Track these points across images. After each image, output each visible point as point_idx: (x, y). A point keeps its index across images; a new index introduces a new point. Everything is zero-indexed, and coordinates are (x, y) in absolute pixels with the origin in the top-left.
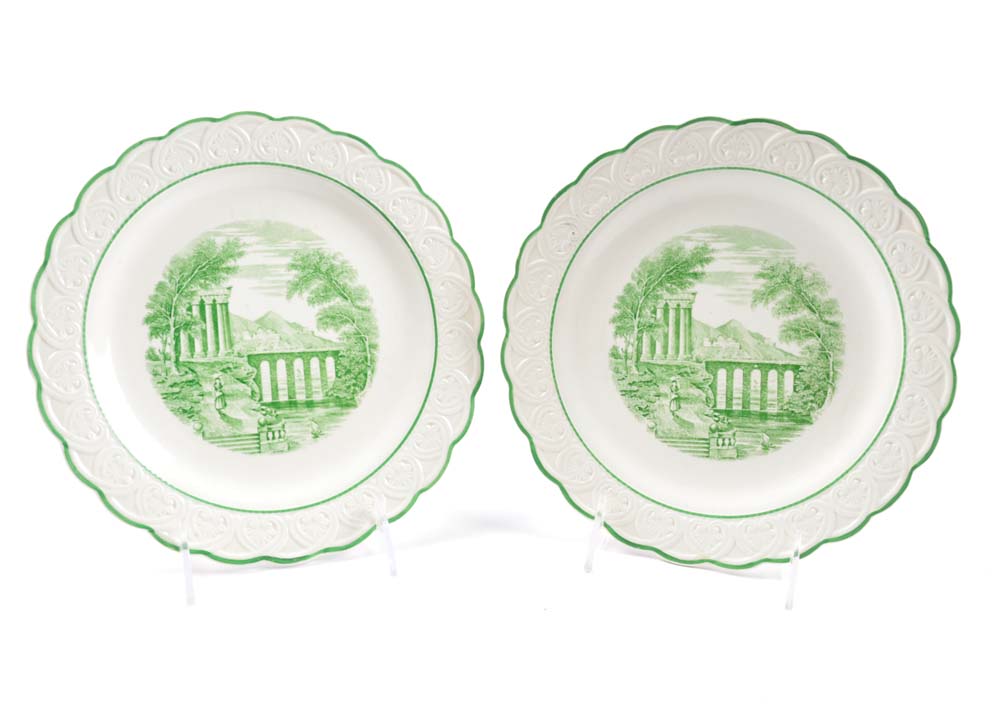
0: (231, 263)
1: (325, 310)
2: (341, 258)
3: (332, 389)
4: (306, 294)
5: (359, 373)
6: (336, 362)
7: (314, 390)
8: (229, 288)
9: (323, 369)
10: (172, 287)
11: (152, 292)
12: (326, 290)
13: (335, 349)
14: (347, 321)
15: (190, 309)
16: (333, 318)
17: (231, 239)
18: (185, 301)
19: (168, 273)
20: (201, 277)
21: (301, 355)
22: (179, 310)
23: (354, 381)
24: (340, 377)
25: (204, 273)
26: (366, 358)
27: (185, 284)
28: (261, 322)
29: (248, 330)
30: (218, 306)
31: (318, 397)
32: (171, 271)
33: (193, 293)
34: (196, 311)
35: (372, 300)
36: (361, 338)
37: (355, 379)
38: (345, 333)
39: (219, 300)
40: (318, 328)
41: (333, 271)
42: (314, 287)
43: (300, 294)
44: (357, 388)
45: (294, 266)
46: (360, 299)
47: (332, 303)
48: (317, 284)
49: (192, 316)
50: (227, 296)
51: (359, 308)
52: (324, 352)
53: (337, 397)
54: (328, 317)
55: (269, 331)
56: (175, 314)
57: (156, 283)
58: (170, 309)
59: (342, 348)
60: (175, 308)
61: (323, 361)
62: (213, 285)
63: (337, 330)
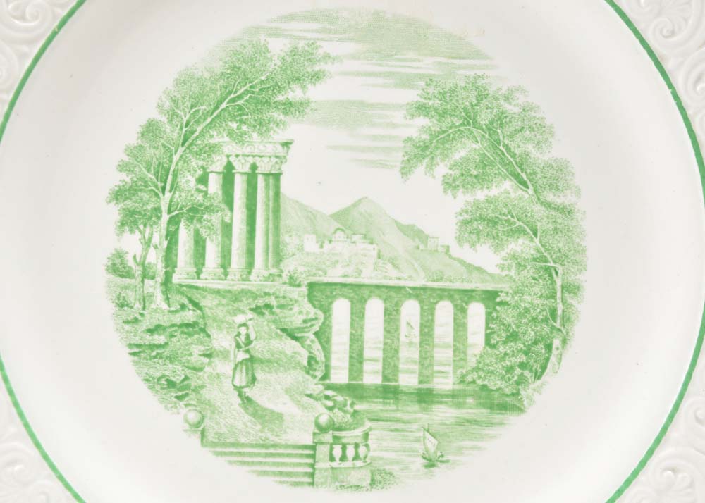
0: (295, 93)
1: (476, 204)
2: (521, 99)
3: (477, 369)
4: (442, 169)
5: (535, 343)
6: (488, 314)
7: (436, 368)
8: (286, 144)
9: (460, 326)
10: (172, 133)
11: (133, 140)
12: (484, 163)
13: (490, 287)
14: (521, 231)
15: (203, 180)
16: (493, 222)
17: (301, 44)
18: (195, 163)
19: (168, 104)
20: (233, 118)
21: (418, 293)
22: (182, 181)
23: (523, 358)
24: (493, 347)
25: (240, 108)
26: (553, 312)
27: (199, 129)
28: (344, 220)
29: (315, 232)
30: (260, 180)
31: (445, 383)
32: (175, 102)
33: (213, 149)
34: (214, 185)
35: (578, 192)
36: (547, 269)
37: (526, 353)
38: (514, 257)
39: (264, 166)
40: (460, 240)
41: (501, 126)
42: (459, 154)
43: (432, 165)
44: (527, 373)
45: (421, 109)
46: (554, 187)
47: (494, 192)
48: (466, 149)
49: (206, 193)
50: (281, 159)
51: (548, 205)
52: (465, 291)
53: (484, 386)
54: (481, 218)
55: (356, 238)
56: (174, 187)
57: (144, 122)
58: (165, 176)
59: (505, 286)
60: (175, 176)
61: (461, 310)
62: (255, 135)
63: (498, 247)
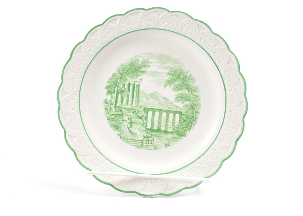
0: (144, 69)
1: (179, 94)
2: (190, 73)
3: (177, 127)
4: (173, 86)
5: (189, 123)
6: (180, 116)
7: (168, 127)
8: (141, 79)
9: (174, 118)
10: (119, 76)
11: (111, 77)
12: (181, 86)
13: (181, 111)
14: (188, 100)
15: (124, 86)
16: (182, 98)
17: (145, 59)
18: (123, 82)
19: (118, 70)
20: (131, 73)
21: (166, 111)
22: (120, 85)
23: (186, 126)
24: (181, 123)
25: (132, 72)
26: (193, 117)
27: (124, 75)
28: (152, 95)
29: (146, 97)
30: (136, 86)
31: (170, 130)
32: (119, 69)
33: (126, 79)
34: (126, 87)
35: (200, 93)
36: (193, 108)
37: (187, 125)
38: (186, 105)
39: (136, 84)
40: (175, 101)
41: (185, 78)
42: (176, 84)
43: (170, 85)
44: (187, 129)
45: (169, 74)
46: (195, 91)
47: (183, 92)
48: (178, 83)
49: (124, 88)
50: (140, 82)
51: (194, 95)
52: (175, 111)
53: (178, 131)
54: (180, 97)
55: (154, 99)
56: (118, 87)
57: (113, 73)
58: (116, 84)
59: (184, 111)
60: (118, 84)
61: (174, 115)
62: (135, 77)
63: (183, 103)
